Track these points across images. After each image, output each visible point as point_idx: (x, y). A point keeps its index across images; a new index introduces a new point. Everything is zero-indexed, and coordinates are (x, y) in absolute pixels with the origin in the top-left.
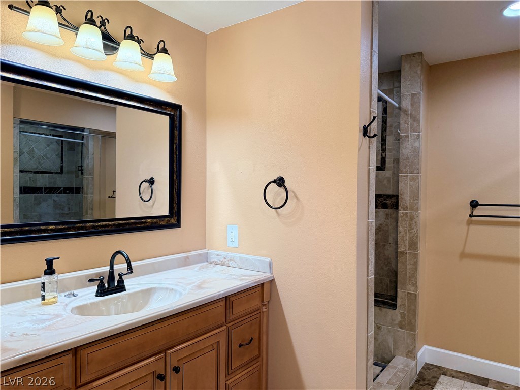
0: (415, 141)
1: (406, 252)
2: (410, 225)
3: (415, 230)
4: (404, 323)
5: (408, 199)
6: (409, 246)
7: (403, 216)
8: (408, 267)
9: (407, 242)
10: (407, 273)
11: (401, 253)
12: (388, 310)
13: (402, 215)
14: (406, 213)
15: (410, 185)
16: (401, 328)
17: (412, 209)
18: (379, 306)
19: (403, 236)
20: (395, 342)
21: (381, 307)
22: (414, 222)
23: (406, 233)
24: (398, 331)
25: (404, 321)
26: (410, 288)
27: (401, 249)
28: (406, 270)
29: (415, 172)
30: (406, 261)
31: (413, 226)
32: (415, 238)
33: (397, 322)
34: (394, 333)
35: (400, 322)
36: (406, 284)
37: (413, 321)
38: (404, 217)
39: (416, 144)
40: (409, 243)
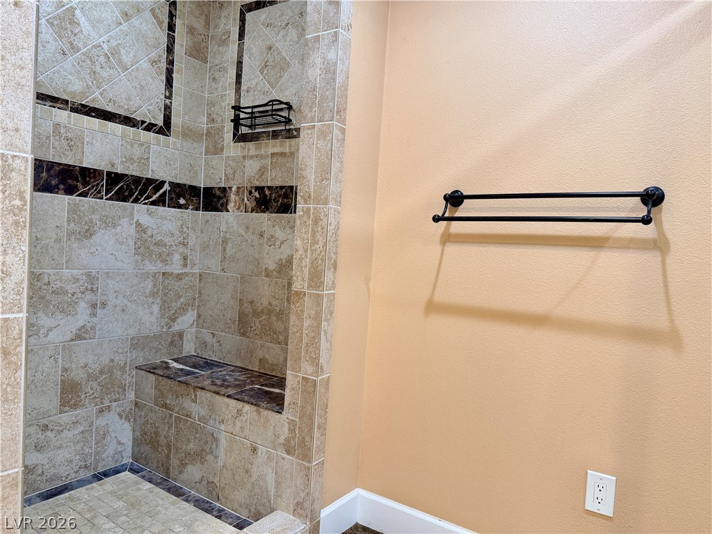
0: (329, 48)
1: (304, 292)
2: (314, 233)
3: (321, 244)
4: (292, 442)
5: (312, 177)
6: (309, 279)
7: (303, 216)
8: (306, 324)
9: (306, 271)
10: (304, 335)
11: (297, 293)
12: (270, 413)
13: (301, 213)
14: (309, 209)
15: (317, 148)
16: (288, 452)
17: (318, 201)
18: (256, 405)
19: (301, 259)
20: (278, 484)
21: (259, 406)
22: (320, 228)
23: (306, 251)
24: (283, 459)
25: (294, 438)
26: (307, 369)
27: (297, 286)
28: (301, 330)
29: (327, 117)
30: (303, 311)
31: (319, 237)
32: (320, 262)
33: (281, 440)
34: (276, 463)
35: (288, 440)
36: (300, 359)
37: (308, 439)
38: (305, 218)
39: (331, 56)
40: (309, 271)
